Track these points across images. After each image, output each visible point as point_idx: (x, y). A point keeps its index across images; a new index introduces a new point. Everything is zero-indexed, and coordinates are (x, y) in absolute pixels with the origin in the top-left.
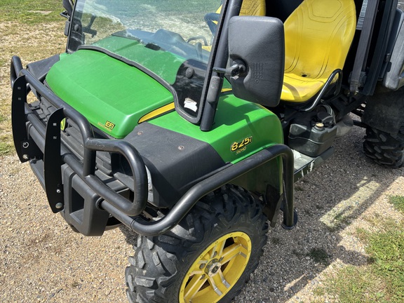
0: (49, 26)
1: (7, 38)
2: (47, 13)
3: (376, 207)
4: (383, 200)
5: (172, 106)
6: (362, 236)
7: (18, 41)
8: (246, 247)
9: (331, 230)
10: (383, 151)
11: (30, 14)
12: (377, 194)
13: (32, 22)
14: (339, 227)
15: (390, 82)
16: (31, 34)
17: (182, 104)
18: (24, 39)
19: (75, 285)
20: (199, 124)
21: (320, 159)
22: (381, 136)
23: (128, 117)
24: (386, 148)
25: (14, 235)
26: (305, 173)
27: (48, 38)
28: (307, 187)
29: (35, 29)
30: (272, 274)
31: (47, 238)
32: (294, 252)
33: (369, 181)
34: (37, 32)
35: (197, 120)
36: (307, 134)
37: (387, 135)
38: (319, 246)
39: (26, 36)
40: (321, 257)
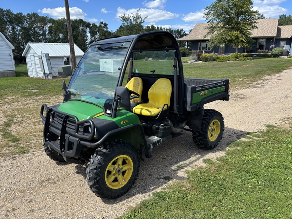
0: (38, 98)
1: (14, 104)
2: (36, 91)
3: (196, 163)
4: (201, 160)
5: (103, 113)
6: (187, 172)
7: (21, 105)
8: (131, 165)
9: (174, 171)
10: (199, 140)
11: (26, 92)
12: (198, 159)
13: (28, 96)
14: (178, 170)
15: (188, 109)
16: (28, 102)
17: (106, 112)
18: (24, 104)
19: (63, 192)
20: (111, 117)
21: (165, 139)
22: (197, 133)
23: (89, 117)
24: (200, 138)
25: (34, 180)
26: (158, 144)
27: (38, 103)
28: (168, 158)
29: (30, 100)
30: (146, 185)
31: (49, 180)
32: (157, 178)
33: (196, 155)
34: (32, 101)
35: (110, 115)
36: (158, 129)
37: (199, 132)
38: (168, 176)
39: (25, 103)
40: (168, 179)
